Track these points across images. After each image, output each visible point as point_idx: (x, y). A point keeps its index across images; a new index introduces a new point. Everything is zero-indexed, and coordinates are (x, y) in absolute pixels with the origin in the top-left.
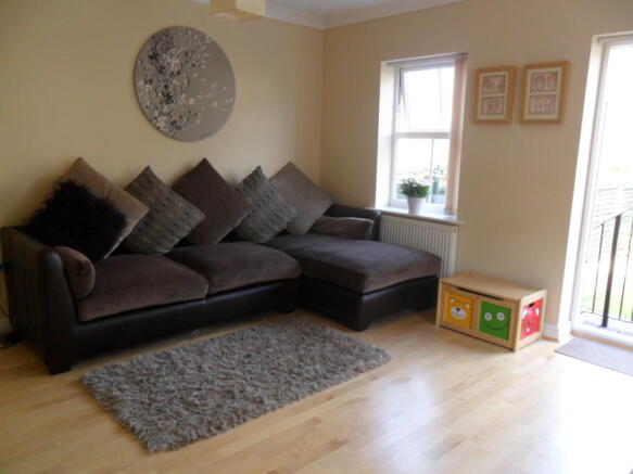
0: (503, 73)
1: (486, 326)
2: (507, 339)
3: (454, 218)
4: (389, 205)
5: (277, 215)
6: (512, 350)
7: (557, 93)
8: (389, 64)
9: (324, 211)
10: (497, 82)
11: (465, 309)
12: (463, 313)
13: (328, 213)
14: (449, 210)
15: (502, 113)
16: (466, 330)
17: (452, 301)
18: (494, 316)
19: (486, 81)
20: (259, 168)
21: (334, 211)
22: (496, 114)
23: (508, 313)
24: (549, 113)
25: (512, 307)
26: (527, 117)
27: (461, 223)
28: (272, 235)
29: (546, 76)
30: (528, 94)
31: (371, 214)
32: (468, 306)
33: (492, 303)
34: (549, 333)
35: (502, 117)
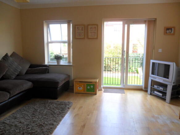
0: (82, 26)
1: (88, 90)
2: (94, 92)
3: (71, 64)
4: (48, 63)
5: (16, 69)
6: (96, 94)
7: (96, 31)
8: (45, 22)
9: (28, 67)
10: (80, 28)
11: (82, 87)
12: (81, 88)
13: (30, 67)
14: (69, 62)
15: (83, 36)
16: (83, 92)
17: (78, 85)
18: (90, 87)
19: (78, 28)
20: (7, 54)
21: (32, 66)
22: (81, 36)
23: (94, 85)
24: (94, 36)
25: (95, 83)
26: (89, 37)
27: (74, 65)
28: (15, 76)
29: (93, 27)
30: (89, 32)
31: (46, 66)
32: (83, 86)
33: (89, 84)
34: (100, 89)
35: (83, 37)
